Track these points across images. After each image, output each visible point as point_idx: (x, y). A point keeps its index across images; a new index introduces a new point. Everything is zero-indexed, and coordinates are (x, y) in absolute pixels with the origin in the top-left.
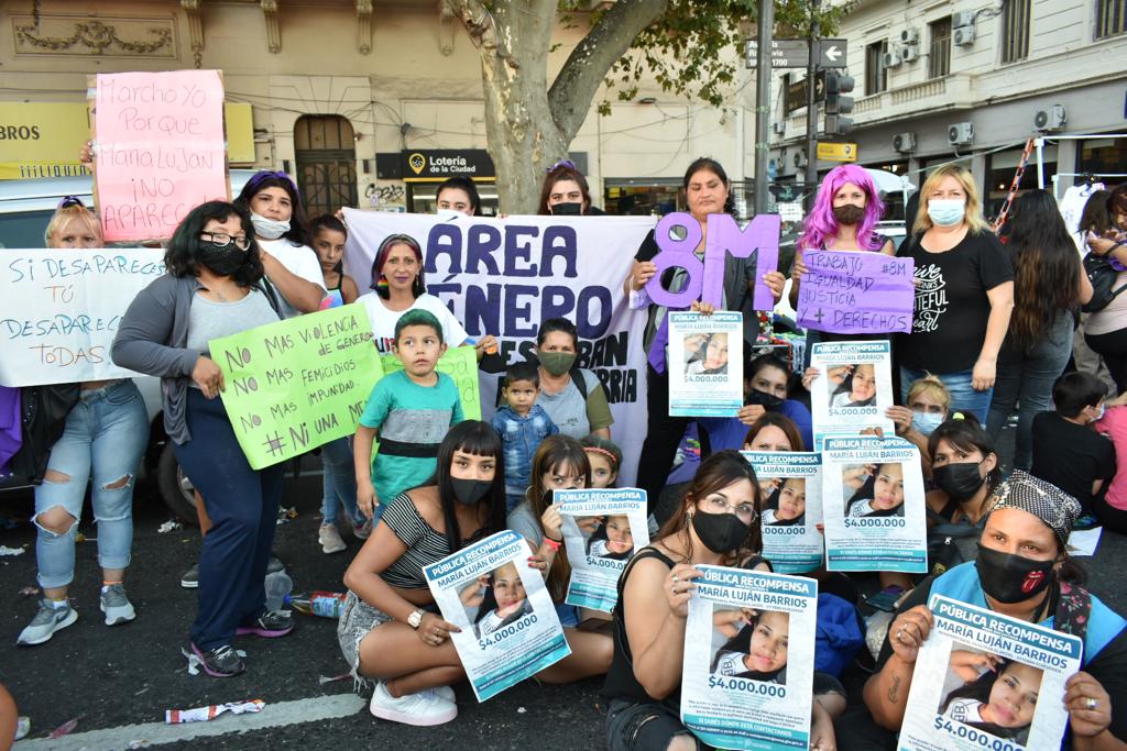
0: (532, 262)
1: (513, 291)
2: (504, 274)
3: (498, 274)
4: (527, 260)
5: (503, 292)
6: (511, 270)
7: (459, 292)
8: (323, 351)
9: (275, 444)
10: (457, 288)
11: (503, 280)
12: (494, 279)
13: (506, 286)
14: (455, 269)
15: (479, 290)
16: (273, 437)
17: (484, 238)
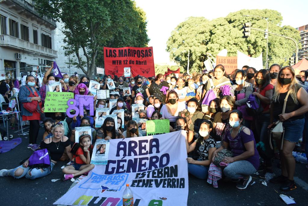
0: (147, 150)
1: (141, 160)
2: (139, 155)
3: (137, 155)
4: (145, 150)
5: (138, 160)
6: (141, 154)
7: (126, 162)
8: (63, 98)
9: (49, 110)
10: (125, 161)
11: (138, 157)
12: (136, 157)
13: (139, 158)
14: (125, 155)
15: (131, 160)
16: (49, 108)
17: (133, 145)
